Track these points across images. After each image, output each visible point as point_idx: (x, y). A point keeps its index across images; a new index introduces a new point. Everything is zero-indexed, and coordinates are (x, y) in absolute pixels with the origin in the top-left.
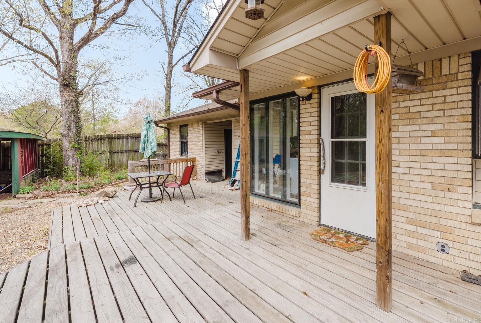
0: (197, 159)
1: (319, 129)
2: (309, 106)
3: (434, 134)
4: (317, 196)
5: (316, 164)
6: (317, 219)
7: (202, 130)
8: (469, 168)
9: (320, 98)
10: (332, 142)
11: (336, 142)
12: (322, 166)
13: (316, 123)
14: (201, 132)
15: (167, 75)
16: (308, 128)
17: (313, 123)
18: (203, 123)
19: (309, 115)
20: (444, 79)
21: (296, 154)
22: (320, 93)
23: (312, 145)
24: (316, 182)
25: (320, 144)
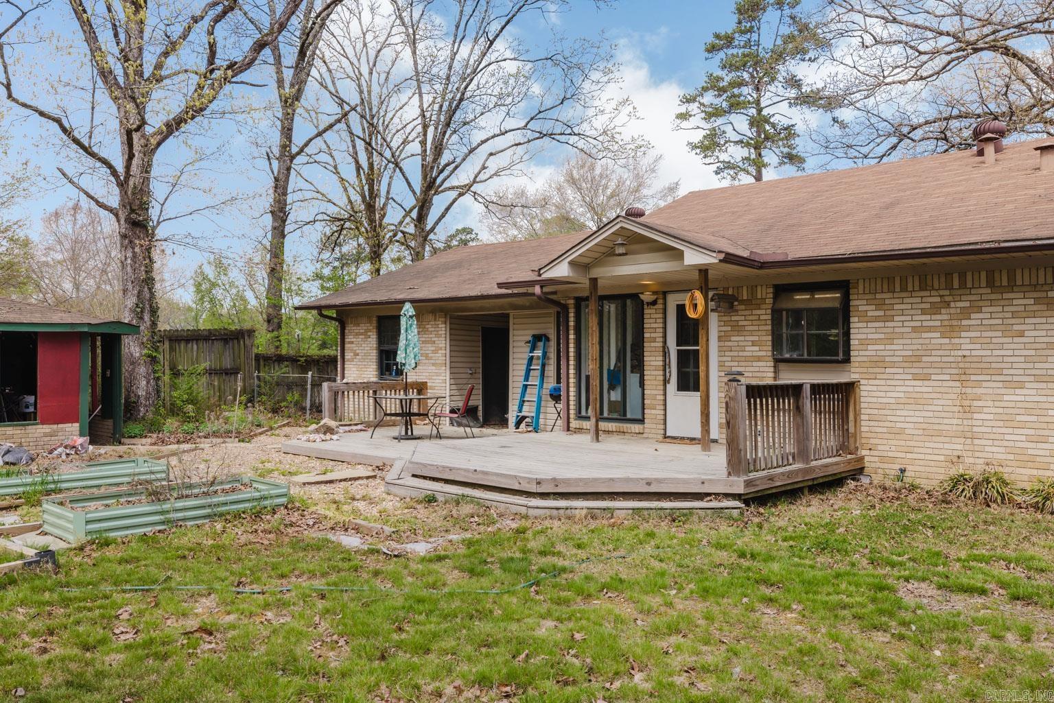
0: (428, 384)
1: (665, 337)
2: (654, 311)
3: (754, 344)
4: (662, 407)
5: (661, 373)
6: (662, 432)
7: (444, 329)
8: (772, 369)
9: (665, 304)
10: (678, 350)
11: (681, 350)
12: (668, 375)
13: (661, 330)
14: (440, 332)
15: (276, 179)
16: (653, 335)
17: (658, 330)
18: (446, 315)
19: (654, 321)
20: (758, 302)
21: (639, 367)
22: (665, 299)
23: (657, 354)
24: (662, 392)
25: (665, 352)
